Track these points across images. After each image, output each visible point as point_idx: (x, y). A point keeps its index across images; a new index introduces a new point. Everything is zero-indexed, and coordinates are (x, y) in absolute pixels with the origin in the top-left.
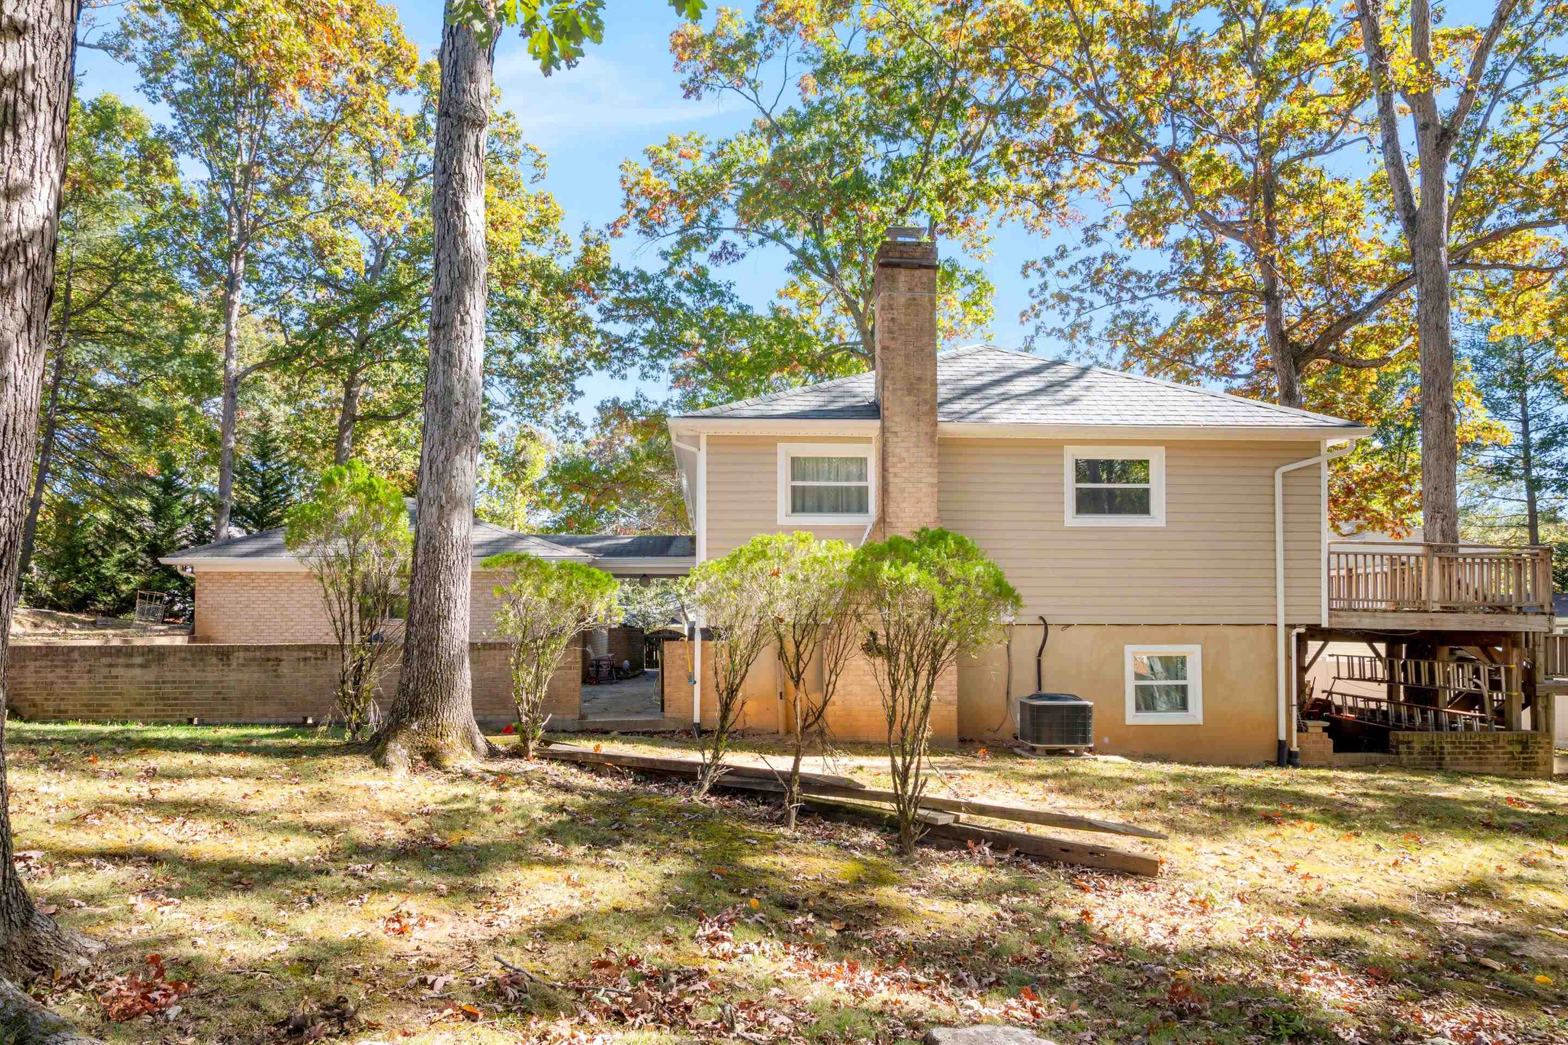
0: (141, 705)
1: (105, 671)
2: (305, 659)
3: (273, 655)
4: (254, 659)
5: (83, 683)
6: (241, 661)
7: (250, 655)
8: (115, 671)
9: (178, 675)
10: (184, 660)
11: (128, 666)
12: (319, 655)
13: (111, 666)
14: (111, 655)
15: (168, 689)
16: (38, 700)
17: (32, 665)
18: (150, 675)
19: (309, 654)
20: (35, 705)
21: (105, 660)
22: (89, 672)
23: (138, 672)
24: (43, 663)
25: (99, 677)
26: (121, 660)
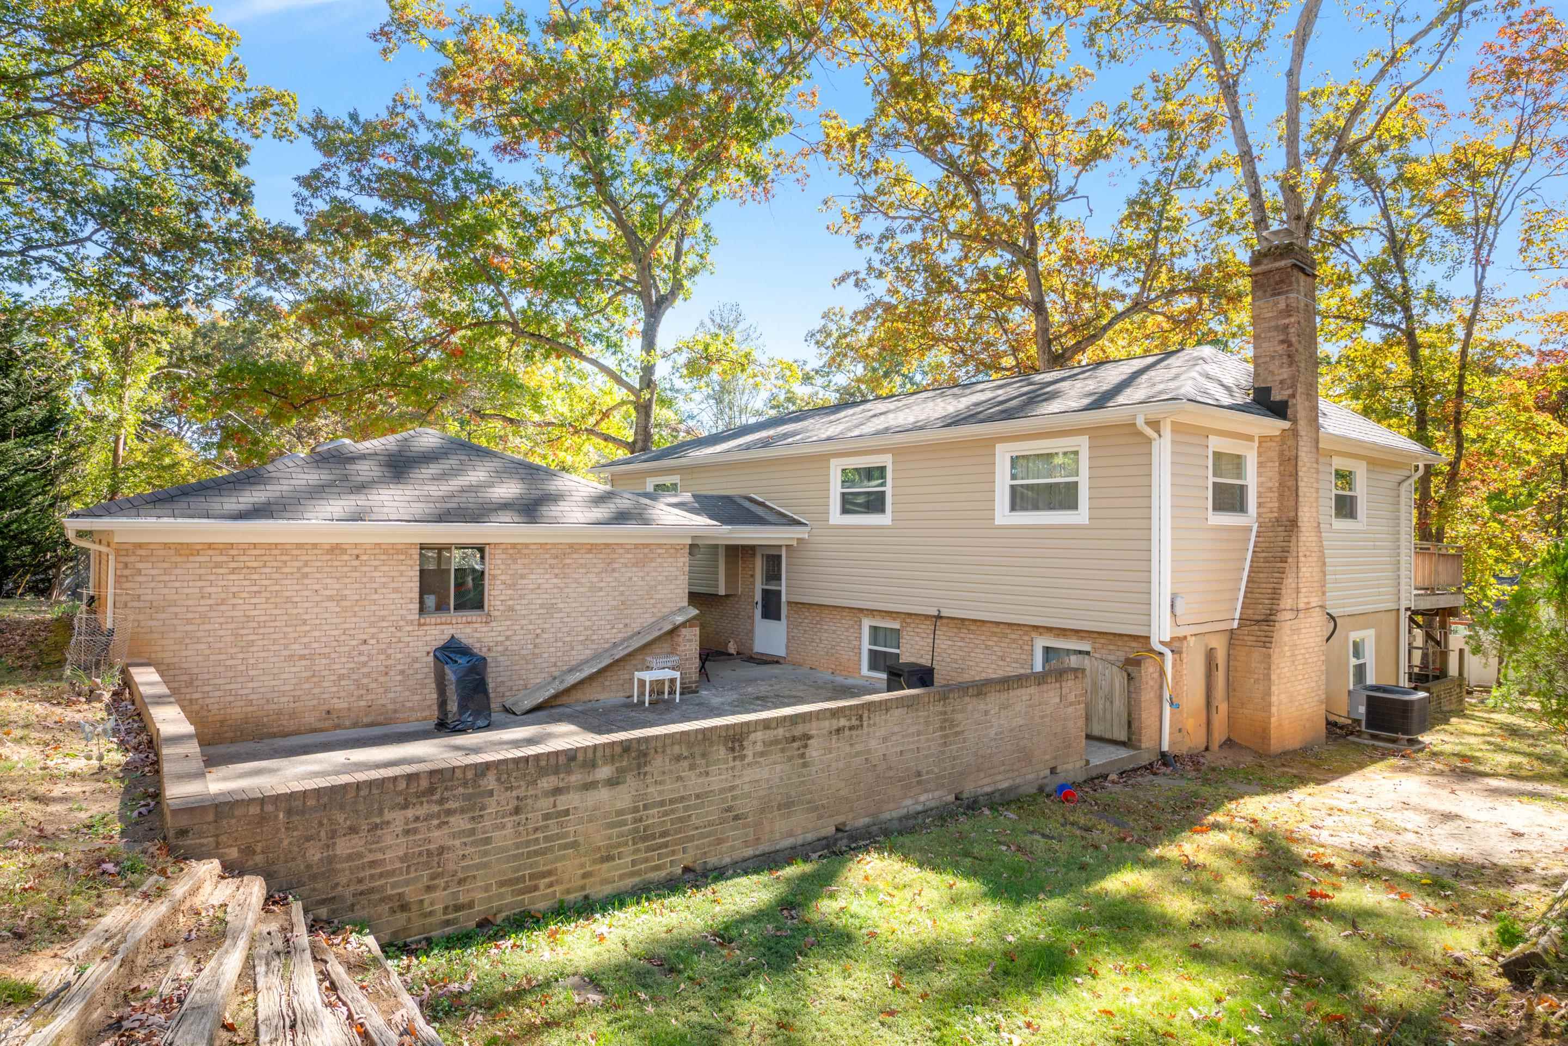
0: (609, 858)
1: (545, 804)
2: (838, 731)
3: (799, 730)
4: (776, 742)
5: (504, 837)
6: (759, 747)
7: (770, 734)
8: (563, 802)
9: (670, 789)
10: (678, 758)
11: (588, 786)
12: (854, 722)
13: (557, 791)
14: (556, 771)
15: (653, 817)
16: (411, 893)
17: (398, 818)
18: (623, 797)
19: (843, 722)
20: (404, 907)
21: (547, 783)
22: (517, 811)
23: (603, 794)
24: (421, 811)
25: (535, 818)
26: (576, 778)
